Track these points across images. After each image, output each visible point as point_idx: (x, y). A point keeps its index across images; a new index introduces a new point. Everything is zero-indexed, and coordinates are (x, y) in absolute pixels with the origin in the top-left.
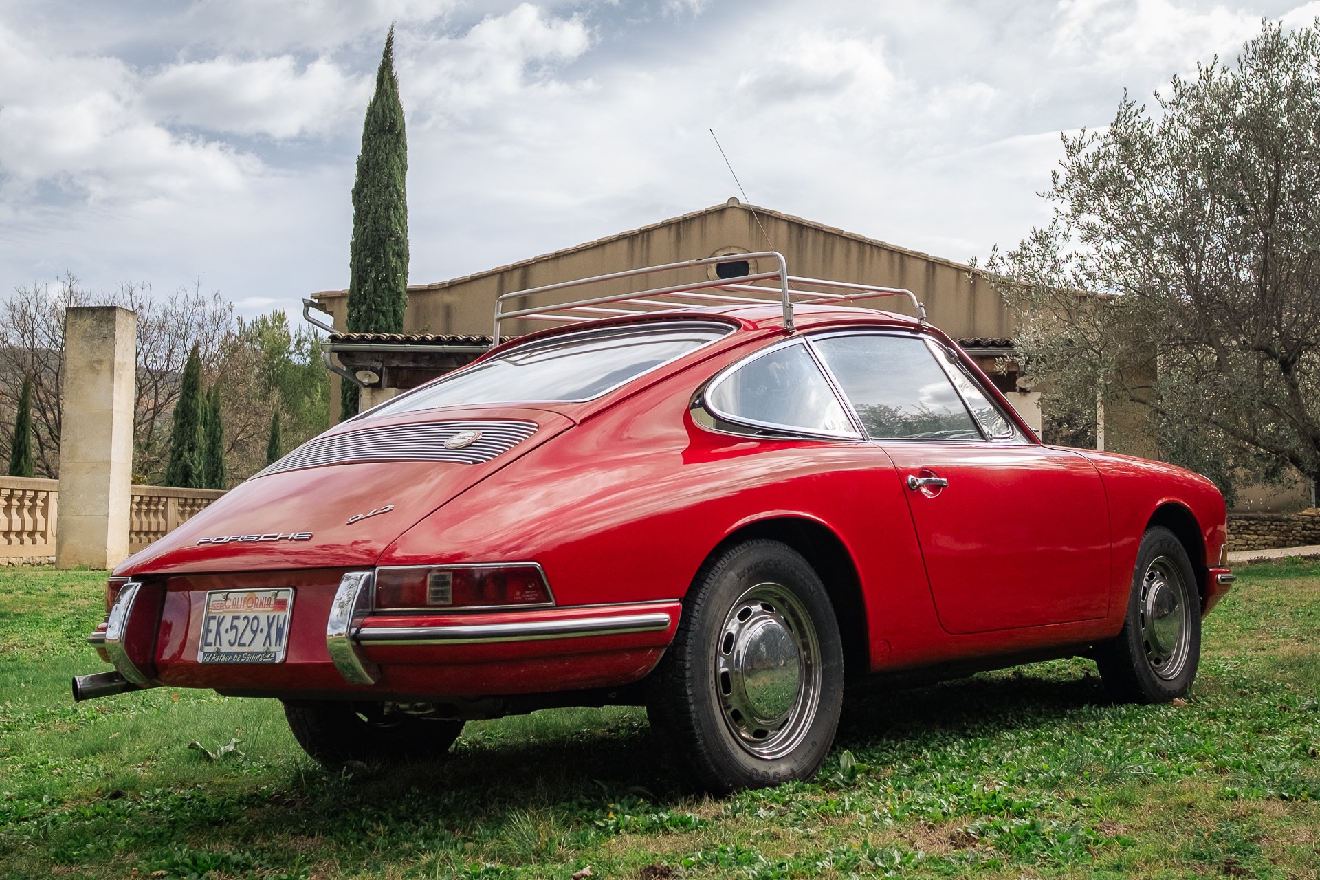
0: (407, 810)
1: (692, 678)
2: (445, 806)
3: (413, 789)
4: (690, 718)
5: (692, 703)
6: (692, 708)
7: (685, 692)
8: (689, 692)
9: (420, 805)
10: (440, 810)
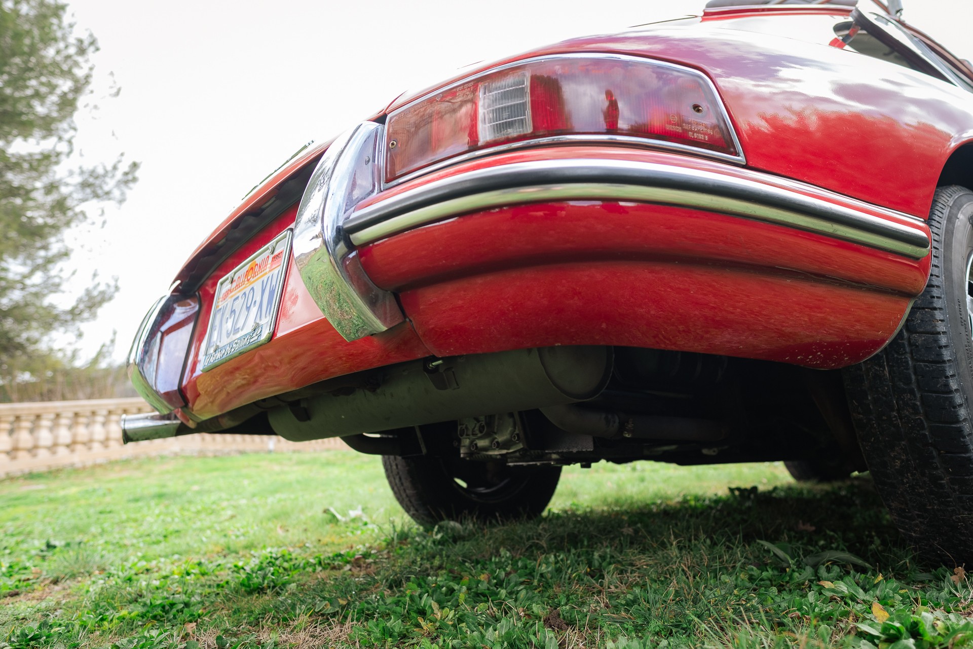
0: (489, 582)
1: (955, 361)
2: (542, 575)
3: (502, 551)
4: (960, 431)
5: (961, 405)
6: (962, 412)
7: (947, 385)
8: (954, 385)
9: (508, 574)
10: (535, 583)
